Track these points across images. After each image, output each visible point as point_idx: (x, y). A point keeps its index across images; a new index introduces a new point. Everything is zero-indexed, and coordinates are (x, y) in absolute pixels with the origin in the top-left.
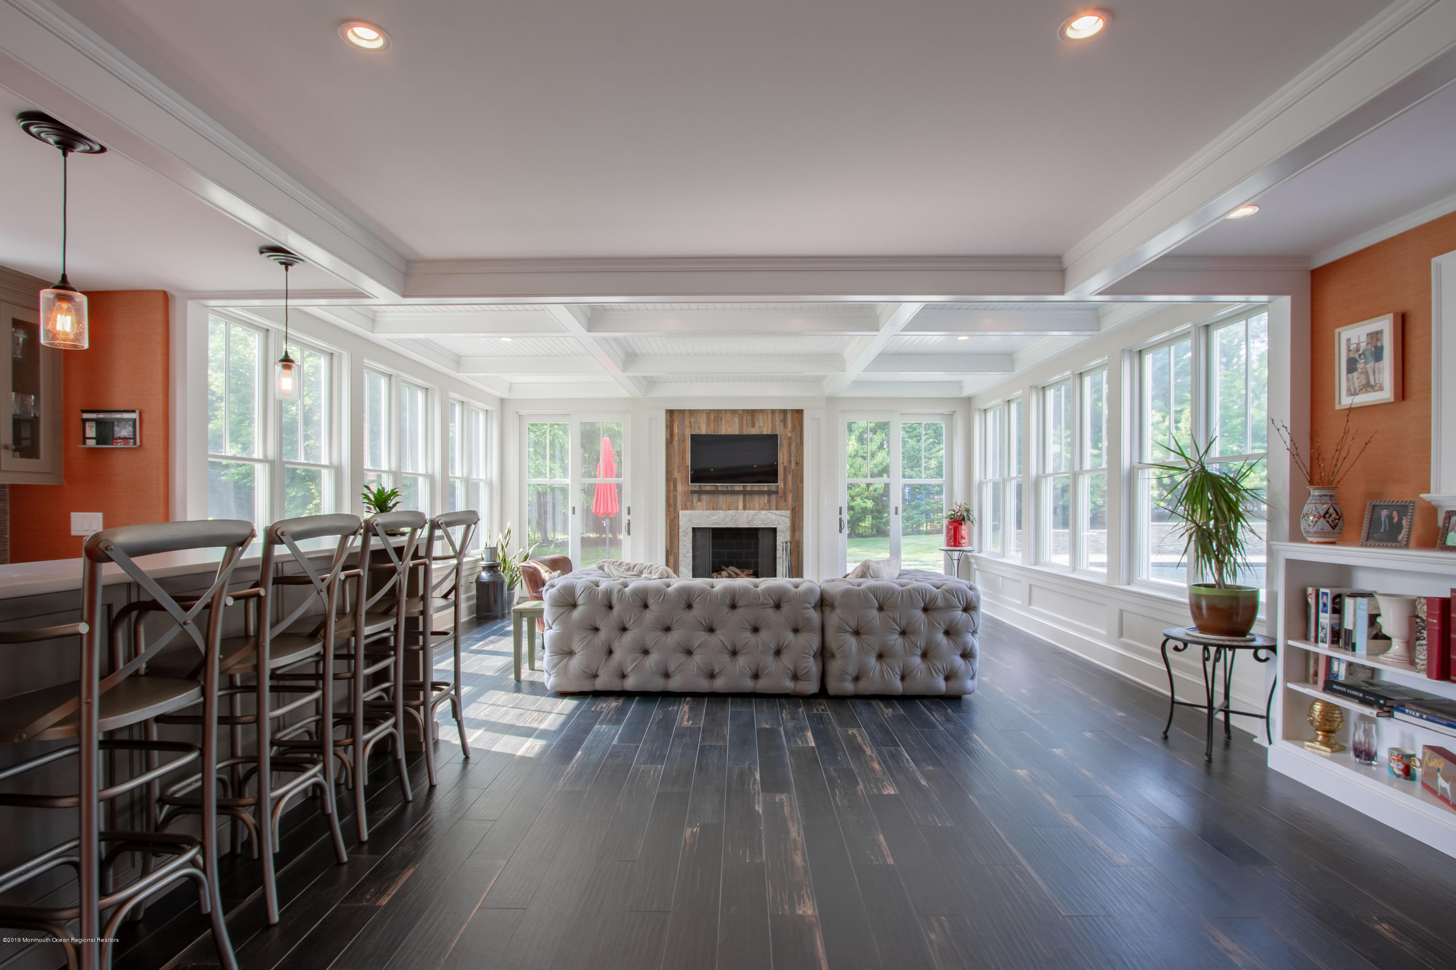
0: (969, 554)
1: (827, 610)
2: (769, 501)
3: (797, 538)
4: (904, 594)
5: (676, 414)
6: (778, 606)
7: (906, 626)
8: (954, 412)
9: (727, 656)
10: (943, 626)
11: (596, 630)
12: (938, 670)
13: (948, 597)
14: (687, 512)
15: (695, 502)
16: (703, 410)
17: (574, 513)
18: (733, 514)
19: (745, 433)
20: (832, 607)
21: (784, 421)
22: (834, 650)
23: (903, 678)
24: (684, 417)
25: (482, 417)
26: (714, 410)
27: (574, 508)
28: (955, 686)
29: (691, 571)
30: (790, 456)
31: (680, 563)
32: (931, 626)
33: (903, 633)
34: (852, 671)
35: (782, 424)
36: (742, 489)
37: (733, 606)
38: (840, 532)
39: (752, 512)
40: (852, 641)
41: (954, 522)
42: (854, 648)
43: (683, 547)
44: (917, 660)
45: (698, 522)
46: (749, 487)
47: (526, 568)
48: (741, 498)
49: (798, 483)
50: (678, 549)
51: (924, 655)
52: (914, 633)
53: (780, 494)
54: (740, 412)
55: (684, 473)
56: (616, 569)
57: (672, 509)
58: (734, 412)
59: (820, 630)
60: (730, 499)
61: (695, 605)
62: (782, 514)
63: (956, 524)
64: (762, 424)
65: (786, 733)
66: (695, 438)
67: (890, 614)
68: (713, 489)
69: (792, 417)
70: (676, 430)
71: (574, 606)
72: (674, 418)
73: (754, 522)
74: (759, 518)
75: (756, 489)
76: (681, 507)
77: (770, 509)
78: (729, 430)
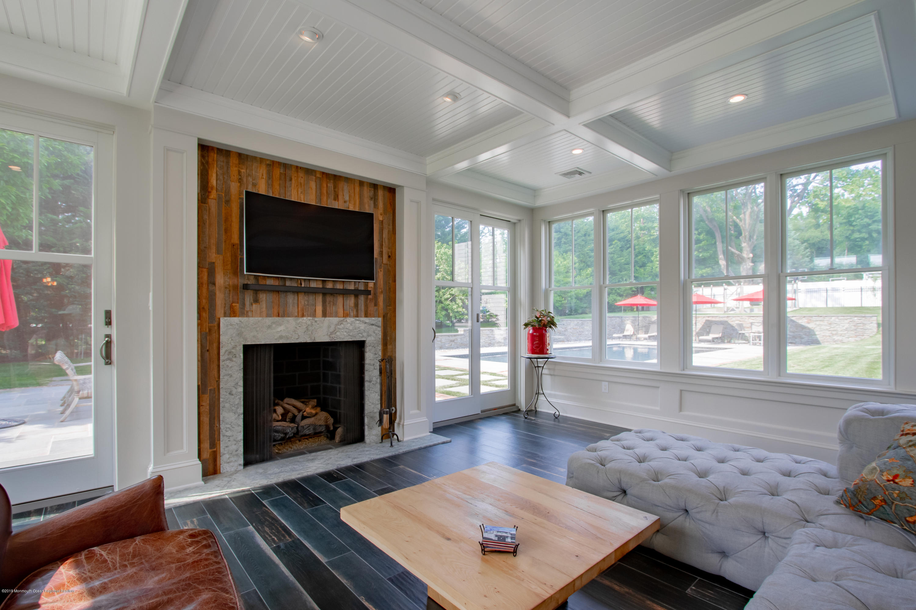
2: (356, 305)
3: (389, 353)
5: (214, 156)
14: (235, 320)
15: (247, 303)
16: (261, 158)
18: (309, 323)
21: (374, 199)
24: (228, 163)
26: (279, 163)
29: (242, 416)
30: (381, 246)
31: (222, 405)
35: (372, 202)
36: (321, 286)
39: (335, 320)
43: (226, 378)
45: (254, 337)
46: (330, 283)
48: (320, 298)
49: (391, 282)
50: (218, 382)
53: (370, 295)
54: (318, 175)
55: (229, 254)
57: (206, 315)
58: (308, 171)
60: (303, 299)
62: (373, 322)
66: (251, 199)
68: (277, 283)
69: (384, 196)
70: (213, 181)
72: (210, 160)
73: (338, 333)
74: (343, 328)
75: (339, 286)
76: (223, 312)
77: (357, 316)
78: (302, 197)
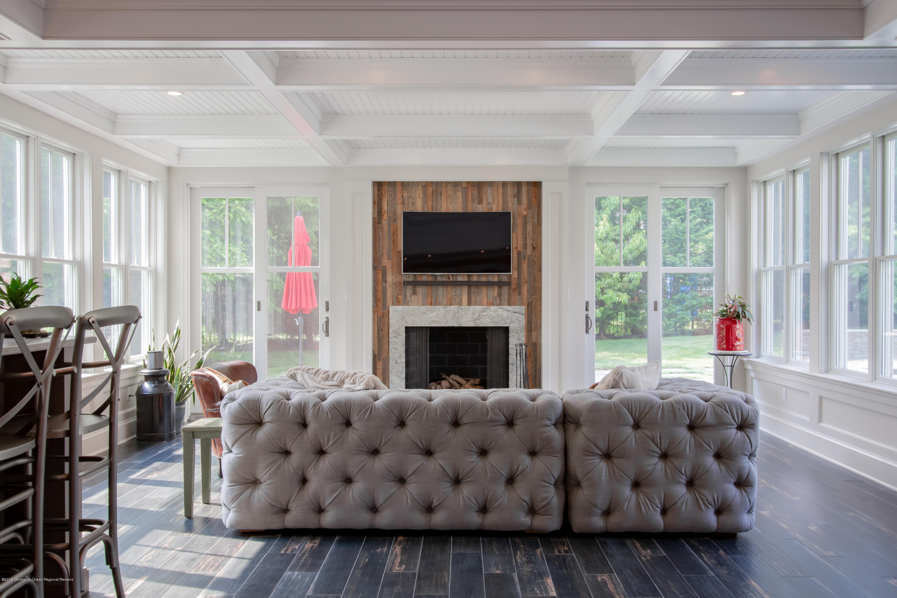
0: (745, 359)
1: (571, 428)
2: (500, 295)
3: (534, 340)
4: (666, 408)
5: (385, 188)
6: (510, 423)
7: (668, 447)
8: (727, 184)
9: (448, 485)
10: (712, 446)
11: (287, 453)
12: (708, 501)
13: (720, 412)
14: (400, 308)
15: (408, 295)
16: (418, 183)
17: (259, 309)
18: (456, 310)
19: (470, 211)
20: (577, 424)
21: (518, 196)
22: (580, 478)
23: (664, 512)
24: (395, 191)
25: (143, 190)
26: (432, 183)
27: (259, 303)
28: (727, 520)
29: (404, 380)
30: (525, 239)
31: (390, 370)
32: (699, 447)
33: (664, 456)
34: (602, 502)
35: (515, 200)
36: (466, 279)
37: (456, 424)
38: (587, 332)
39: (479, 308)
40: (602, 466)
41: (726, 319)
42: (604, 474)
43: (394, 350)
44: (681, 490)
45: (413, 320)
46: (475, 277)
47: (199, 378)
49: (536, 272)
50: (388, 352)
51: (690, 484)
52: (677, 456)
53: (513, 286)
54: (464, 185)
55: (395, 259)
56: (312, 379)
57: (380, 304)
58: (456, 184)
59: (562, 453)
60: (452, 291)
61: (409, 423)
62: (517, 310)
63: (728, 323)
64: (491, 200)
65: (521, 580)
66: (407, 216)
67: (648, 432)
68: (430, 279)
69: (528, 191)
70: (385, 207)
71: (260, 423)
72: (383, 192)
73: (482, 320)
74: (487, 315)
75: (483, 279)
76: (391, 302)
77: (500, 305)
78: (451, 206)
